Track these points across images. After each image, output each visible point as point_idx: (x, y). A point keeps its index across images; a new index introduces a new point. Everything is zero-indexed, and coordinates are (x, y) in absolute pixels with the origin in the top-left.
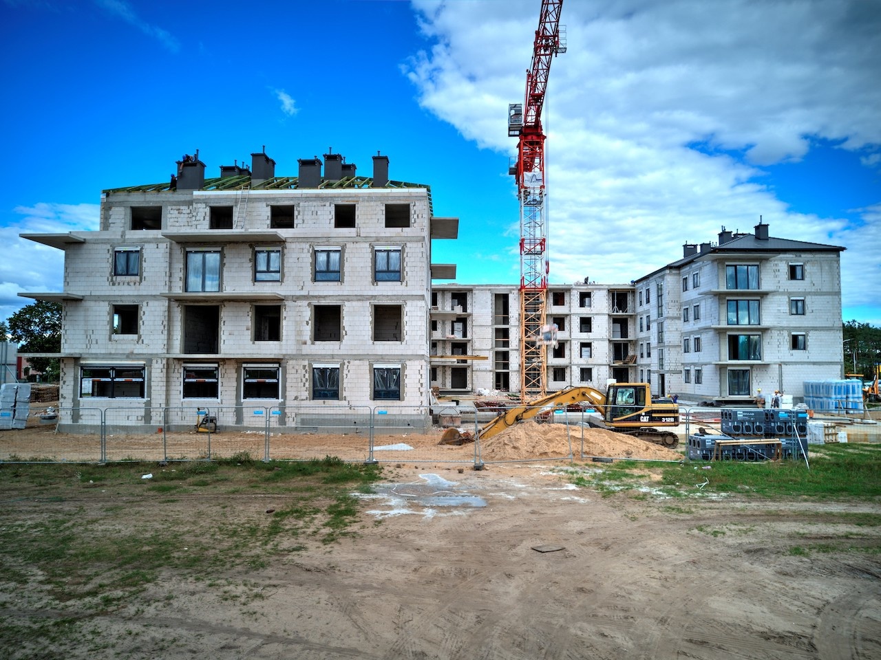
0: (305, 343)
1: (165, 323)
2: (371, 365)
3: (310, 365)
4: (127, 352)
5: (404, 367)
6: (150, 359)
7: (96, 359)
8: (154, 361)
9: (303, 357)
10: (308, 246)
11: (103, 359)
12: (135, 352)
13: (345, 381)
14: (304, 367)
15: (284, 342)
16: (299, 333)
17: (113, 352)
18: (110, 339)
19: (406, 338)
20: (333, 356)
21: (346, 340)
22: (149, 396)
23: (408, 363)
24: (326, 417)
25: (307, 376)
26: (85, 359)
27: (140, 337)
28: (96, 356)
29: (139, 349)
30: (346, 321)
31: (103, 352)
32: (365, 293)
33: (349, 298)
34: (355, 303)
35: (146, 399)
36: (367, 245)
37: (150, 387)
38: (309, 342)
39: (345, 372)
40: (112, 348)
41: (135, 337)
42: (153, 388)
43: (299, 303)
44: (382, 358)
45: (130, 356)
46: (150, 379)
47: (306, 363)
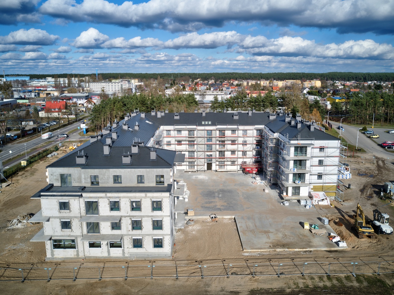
0: (130, 231)
1: (81, 226)
2: (152, 238)
3: (132, 238)
4: (68, 235)
5: (164, 238)
6: (77, 237)
7: (58, 237)
8: (78, 238)
9: (129, 235)
10: (128, 199)
11: (60, 237)
12: (71, 235)
13: (144, 242)
14: (130, 238)
15: (122, 231)
16: (127, 228)
17: (63, 235)
18: (62, 231)
19: (164, 229)
20: (139, 235)
21: (143, 230)
22: (78, 248)
23: (165, 237)
24: (139, 253)
25: (131, 241)
26: (53, 237)
27: (72, 230)
28: (57, 236)
29: (72, 234)
30: (144, 224)
31: (60, 235)
32: (149, 215)
33: (144, 216)
34: (146, 218)
35: (76, 249)
36: (149, 199)
37: (77, 245)
38: (131, 230)
39: (144, 240)
40: (62, 233)
41: (70, 230)
42: (79, 246)
43: (126, 218)
44: (156, 235)
45: (69, 236)
46: (77, 243)
47: (130, 237)
